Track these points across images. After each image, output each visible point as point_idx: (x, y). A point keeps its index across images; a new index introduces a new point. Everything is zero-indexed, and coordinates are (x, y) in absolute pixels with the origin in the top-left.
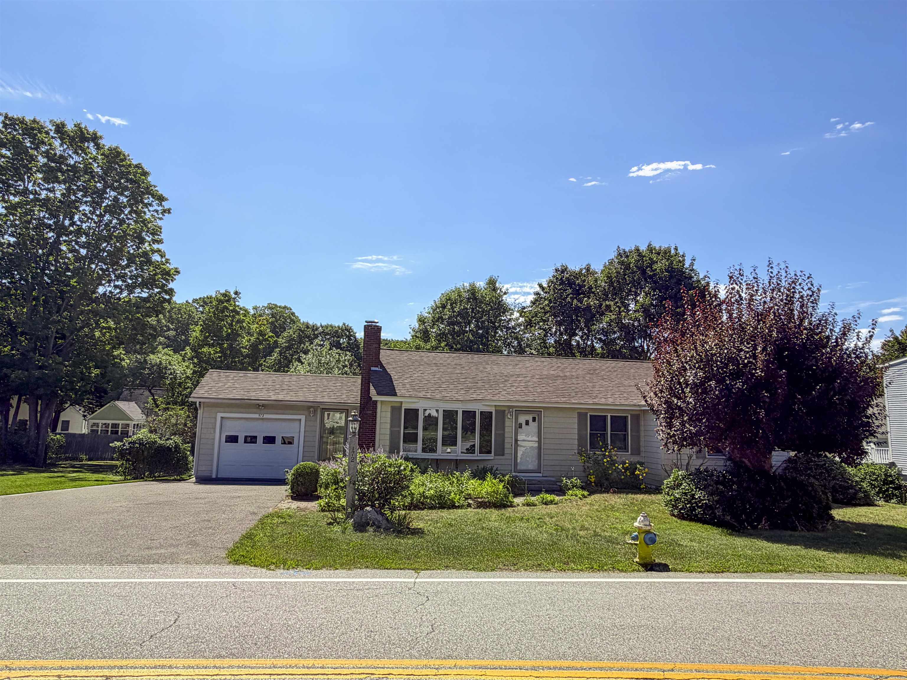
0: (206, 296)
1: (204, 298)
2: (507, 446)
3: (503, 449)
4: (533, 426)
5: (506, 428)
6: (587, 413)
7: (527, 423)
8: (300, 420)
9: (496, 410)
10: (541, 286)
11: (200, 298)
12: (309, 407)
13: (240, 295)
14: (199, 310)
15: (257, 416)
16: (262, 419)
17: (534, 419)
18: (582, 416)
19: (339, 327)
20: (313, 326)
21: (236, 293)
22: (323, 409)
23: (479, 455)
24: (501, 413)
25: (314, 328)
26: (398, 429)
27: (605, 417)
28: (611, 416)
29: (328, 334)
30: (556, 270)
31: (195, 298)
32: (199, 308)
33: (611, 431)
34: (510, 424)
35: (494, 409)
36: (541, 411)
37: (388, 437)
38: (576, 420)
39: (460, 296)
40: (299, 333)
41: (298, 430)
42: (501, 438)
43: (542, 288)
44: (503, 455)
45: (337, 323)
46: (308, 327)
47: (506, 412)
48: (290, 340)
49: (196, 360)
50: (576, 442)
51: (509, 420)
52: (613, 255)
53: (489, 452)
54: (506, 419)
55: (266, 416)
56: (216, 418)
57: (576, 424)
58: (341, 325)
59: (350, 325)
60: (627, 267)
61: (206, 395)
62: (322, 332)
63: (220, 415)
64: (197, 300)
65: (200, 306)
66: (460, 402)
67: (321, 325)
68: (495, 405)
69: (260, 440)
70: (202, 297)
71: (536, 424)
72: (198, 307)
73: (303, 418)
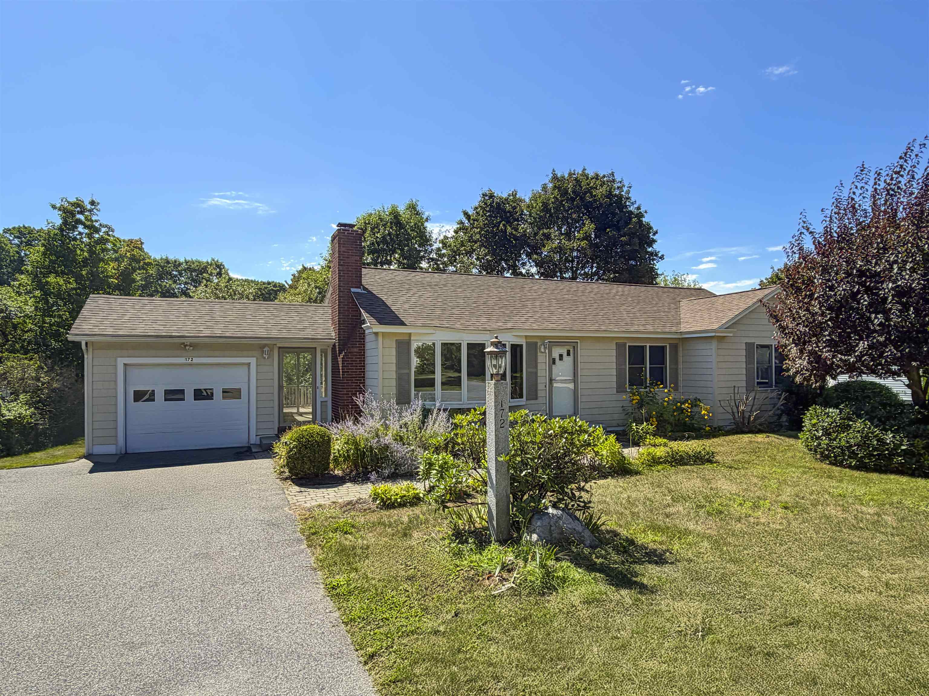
0: (22, 226)
1: (19, 228)
2: (540, 387)
3: (536, 390)
4: (568, 361)
5: (539, 365)
6: (626, 343)
7: (561, 356)
8: (249, 364)
9: (526, 342)
10: (466, 214)
11: (14, 228)
12: (262, 347)
13: (99, 207)
14: (13, 242)
15: (182, 360)
16: (190, 365)
17: (568, 354)
18: (620, 346)
19: (208, 263)
20: (175, 261)
21: (92, 203)
22: (280, 348)
23: (511, 400)
24: (533, 346)
25: (177, 264)
26: (406, 371)
27: (643, 348)
28: (650, 347)
29: (195, 270)
30: (483, 195)
31: (6, 228)
32: (13, 240)
33: (650, 364)
34: (542, 359)
35: (524, 341)
36: (577, 342)
37: (394, 383)
38: (614, 353)
39: (381, 220)
40: (159, 269)
41: (246, 380)
42: (534, 376)
43: (468, 217)
44: (536, 398)
45: (205, 258)
46: (168, 262)
47: (539, 344)
48: (146, 278)
49: (38, 293)
50: (615, 379)
51: (541, 354)
52: (547, 180)
53: (521, 396)
54: (539, 354)
55: (196, 360)
56: (116, 366)
57: (615, 357)
58: (209, 261)
59: (220, 261)
60: (564, 193)
61: (96, 331)
62: (188, 268)
63: (121, 362)
64: (10, 230)
65: (15, 237)
66: (488, 332)
67: (186, 260)
68: (526, 336)
69: (189, 395)
70: (17, 226)
71: (571, 359)
72: (11, 238)
73: (253, 361)
